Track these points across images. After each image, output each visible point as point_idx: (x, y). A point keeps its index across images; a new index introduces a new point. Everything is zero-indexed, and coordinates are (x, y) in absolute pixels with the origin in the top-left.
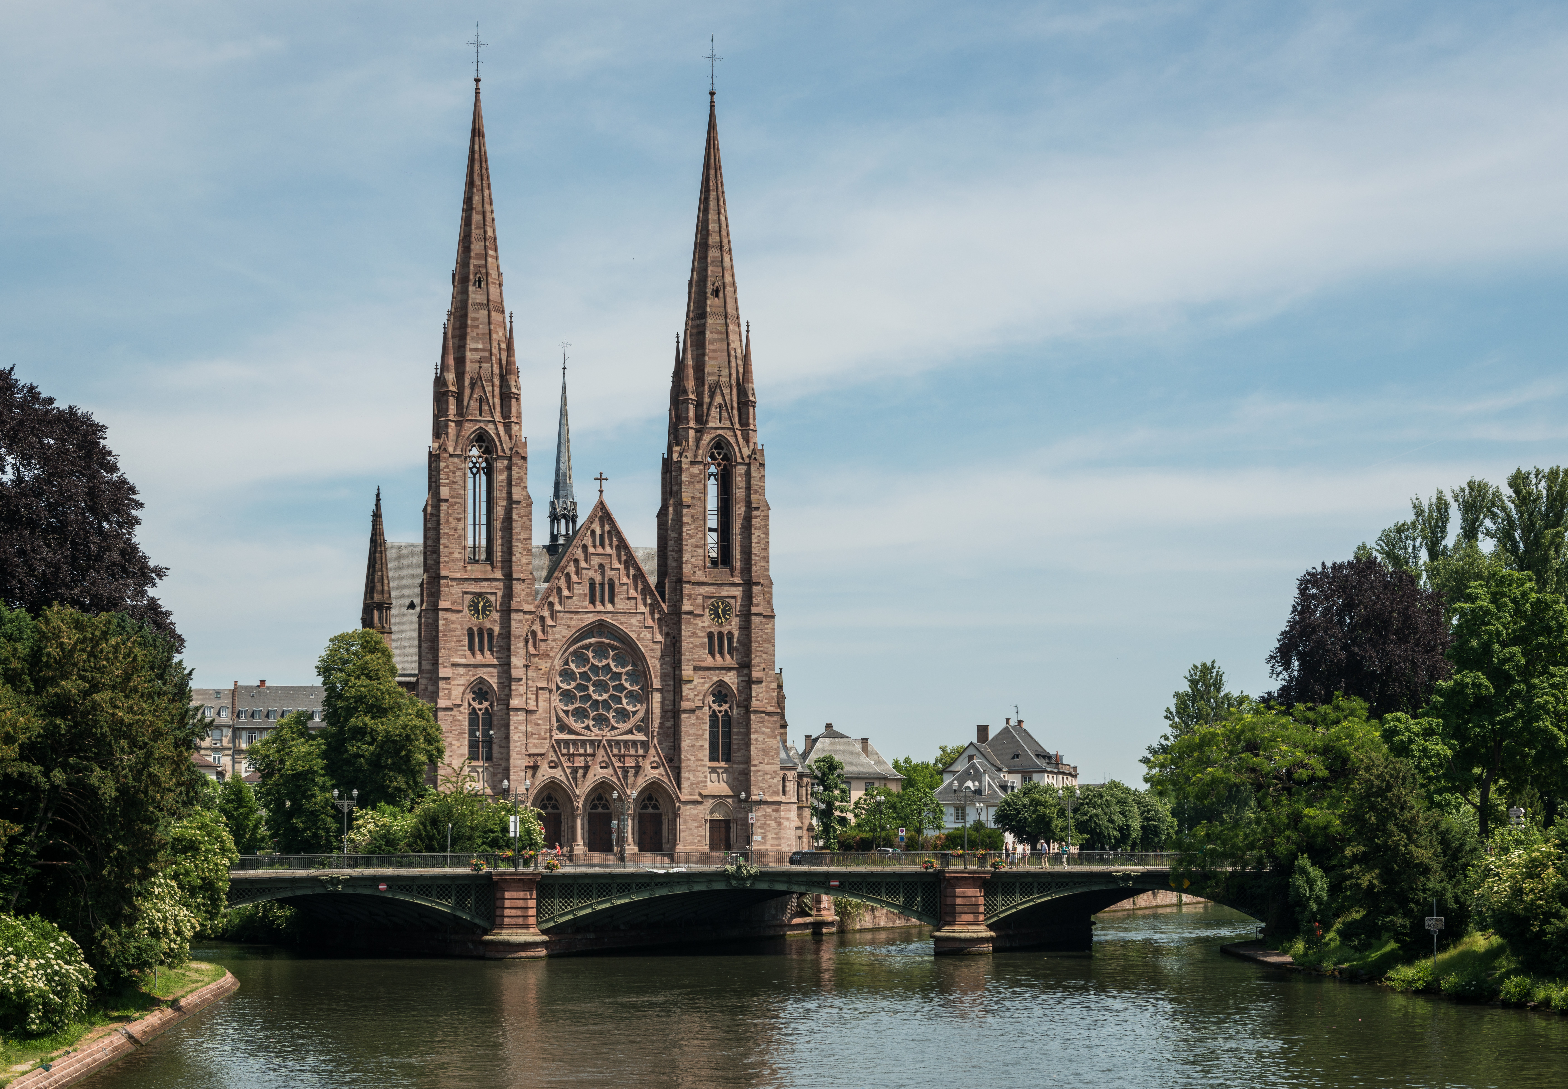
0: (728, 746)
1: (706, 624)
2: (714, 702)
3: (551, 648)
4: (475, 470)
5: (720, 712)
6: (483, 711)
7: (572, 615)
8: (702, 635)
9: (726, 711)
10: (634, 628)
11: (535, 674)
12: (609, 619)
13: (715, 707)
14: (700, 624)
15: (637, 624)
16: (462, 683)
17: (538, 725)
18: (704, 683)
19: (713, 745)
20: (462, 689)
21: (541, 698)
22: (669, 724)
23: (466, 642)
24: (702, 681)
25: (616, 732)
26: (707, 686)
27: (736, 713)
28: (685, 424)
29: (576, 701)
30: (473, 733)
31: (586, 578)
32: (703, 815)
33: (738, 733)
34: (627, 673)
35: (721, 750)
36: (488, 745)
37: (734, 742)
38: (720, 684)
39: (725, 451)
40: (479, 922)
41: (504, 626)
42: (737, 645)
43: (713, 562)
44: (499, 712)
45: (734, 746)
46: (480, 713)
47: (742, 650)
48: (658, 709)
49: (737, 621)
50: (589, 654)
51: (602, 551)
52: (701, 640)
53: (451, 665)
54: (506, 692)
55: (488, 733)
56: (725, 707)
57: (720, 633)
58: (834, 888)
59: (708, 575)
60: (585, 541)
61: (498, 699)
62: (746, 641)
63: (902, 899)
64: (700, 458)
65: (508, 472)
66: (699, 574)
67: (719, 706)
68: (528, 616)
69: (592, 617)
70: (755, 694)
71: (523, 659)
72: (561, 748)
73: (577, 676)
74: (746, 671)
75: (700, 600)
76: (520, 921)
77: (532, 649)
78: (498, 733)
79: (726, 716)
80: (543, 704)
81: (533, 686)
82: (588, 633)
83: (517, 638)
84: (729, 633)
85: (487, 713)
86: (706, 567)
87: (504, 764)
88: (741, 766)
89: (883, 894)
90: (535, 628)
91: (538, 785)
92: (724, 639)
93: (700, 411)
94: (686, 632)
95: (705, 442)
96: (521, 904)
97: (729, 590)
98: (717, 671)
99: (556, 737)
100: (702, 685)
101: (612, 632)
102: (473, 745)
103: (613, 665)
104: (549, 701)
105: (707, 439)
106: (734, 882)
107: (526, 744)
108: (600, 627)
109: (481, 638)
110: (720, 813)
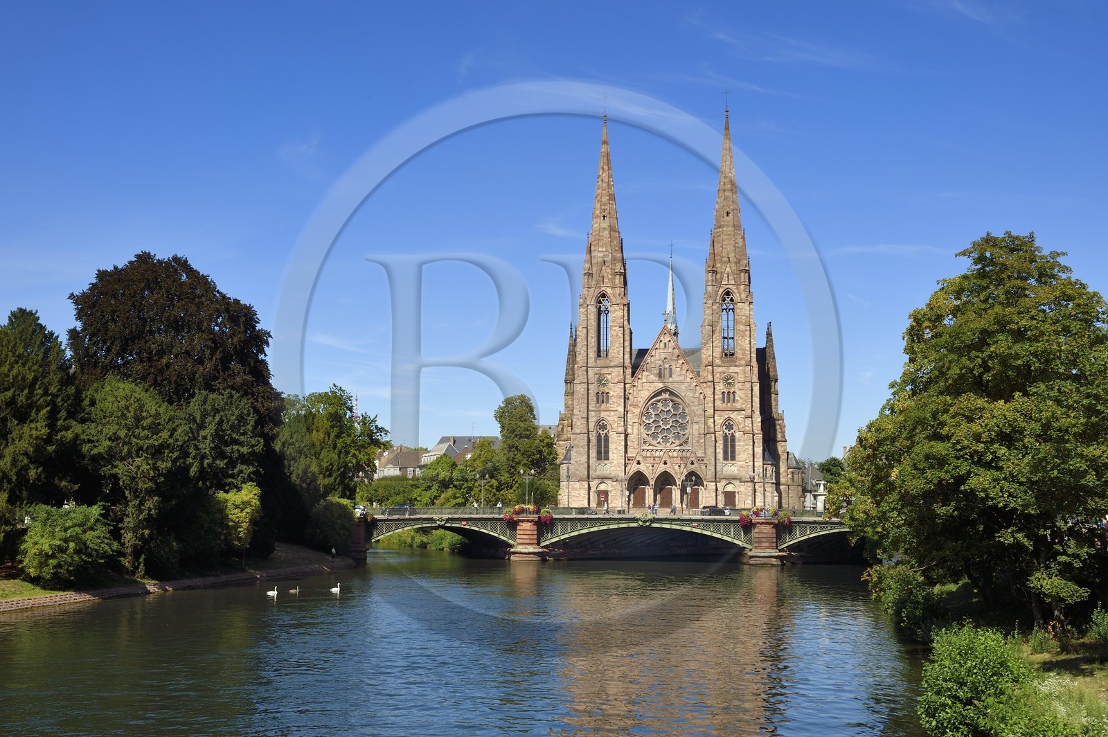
0: (733, 452)
1: (721, 388)
2: (726, 429)
3: (640, 402)
4: (607, 312)
5: (729, 434)
6: (604, 434)
7: (650, 384)
8: (719, 393)
9: (732, 433)
10: (683, 391)
11: (631, 416)
12: (670, 386)
13: (727, 431)
14: (718, 388)
15: (685, 388)
16: (593, 420)
17: (633, 442)
19: (725, 453)
20: (594, 423)
21: (634, 428)
22: (703, 440)
23: (595, 400)
24: (719, 418)
25: (673, 445)
26: (722, 420)
27: (737, 435)
28: (710, 283)
29: (653, 429)
30: (599, 446)
31: (658, 365)
32: (720, 489)
33: (739, 445)
34: (680, 414)
35: (730, 454)
36: (607, 452)
37: (737, 450)
38: (729, 419)
39: (731, 296)
40: (510, 541)
41: (615, 391)
42: (738, 398)
43: (726, 355)
44: (612, 436)
45: (737, 452)
46: (603, 436)
47: (741, 401)
48: (696, 433)
49: (738, 386)
50: (660, 405)
51: (666, 351)
52: (718, 396)
53: (588, 411)
54: (616, 425)
55: (607, 446)
56: (732, 431)
57: (729, 392)
58: (694, 527)
59: (723, 361)
60: (657, 346)
61: (612, 429)
62: (743, 396)
63: (732, 534)
64: (717, 301)
65: (617, 312)
66: (717, 362)
67: (729, 431)
68: (627, 386)
69: (661, 385)
70: (746, 425)
71: (625, 408)
72: (644, 453)
73: (653, 416)
74: (743, 412)
75: (718, 375)
76: (528, 541)
77: (629, 403)
78: (611, 446)
79: (733, 437)
80: (636, 431)
81: (630, 422)
82: (659, 393)
83: (621, 397)
84: (734, 392)
85: (607, 436)
86: (721, 358)
87: (615, 462)
88: (741, 463)
89: (722, 531)
90: (631, 391)
91: (631, 473)
92: (731, 395)
93: (718, 276)
94: (709, 392)
95: (720, 293)
96: (528, 532)
97: (733, 369)
98: (727, 412)
99: (642, 448)
100: (719, 420)
101: (672, 393)
102: (599, 453)
103: (672, 410)
104: (639, 429)
105: (721, 290)
106: (641, 523)
107: (626, 452)
108: (666, 390)
109: (602, 397)
110: (730, 488)
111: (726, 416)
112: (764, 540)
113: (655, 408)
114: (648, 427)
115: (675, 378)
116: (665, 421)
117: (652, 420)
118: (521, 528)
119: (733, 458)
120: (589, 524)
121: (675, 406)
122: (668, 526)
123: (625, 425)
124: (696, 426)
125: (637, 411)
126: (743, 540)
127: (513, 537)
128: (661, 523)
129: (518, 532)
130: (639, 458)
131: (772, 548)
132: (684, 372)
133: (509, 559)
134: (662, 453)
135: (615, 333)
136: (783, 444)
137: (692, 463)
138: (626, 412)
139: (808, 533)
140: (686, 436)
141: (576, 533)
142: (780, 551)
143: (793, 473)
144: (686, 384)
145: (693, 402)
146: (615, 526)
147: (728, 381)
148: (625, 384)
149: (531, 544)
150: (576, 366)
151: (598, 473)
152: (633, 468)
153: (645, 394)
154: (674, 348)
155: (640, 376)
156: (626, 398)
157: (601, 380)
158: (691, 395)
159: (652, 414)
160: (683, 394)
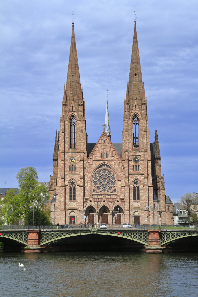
0: (138, 196)
1: (132, 163)
2: (135, 184)
3: (91, 170)
4: (74, 125)
5: (136, 186)
6: (73, 187)
7: (97, 161)
8: (131, 166)
9: (138, 186)
10: (113, 165)
11: (87, 177)
12: (106, 162)
13: (135, 185)
14: (131, 163)
15: (114, 163)
16: (68, 180)
17: (88, 191)
18: (132, 179)
19: (134, 196)
20: (68, 181)
21: (89, 184)
22: (123, 190)
23: (68, 169)
24: (131, 178)
25: (108, 192)
26: (133, 180)
27: (141, 187)
28: (127, 110)
29: (98, 184)
30: (70, 193)
31: (100, 152)
32: (132, 214)
33: (141, 192)
34: (112, 176)
35: (137, 197)
36: (74, 196)
37: (140, 194)
38: (136, 179)
39: (137, 117)
40: (25, 243)
41: (79, 165)
42: (141, 168)
43: (135, 146)
44: (77, 187)
45: (140, 196)
46: (72, 188)
47: (142, 170)
48: (120, 186)
49: (141, 162)
50: (101, 172)
51: (104, 144)
52: (131, 167)
53: (65, 175)
54: (79, 182)
55: (74, 193)
56: (138, 185)
57: (136, 165)
58: (119, 234)
59: (133, 150)
60: (100, 142)
61: (77, 184)
62: (143, 167)
63: (138, 238)
64: (130, 119)
65: (80, 125)
66: (130, 150)
67: (136, 185)
68: (85, 162)
69: (102, 162)
70: (145, 182)
71: (84, 173)
72: (94, 197)
73: (98, 177)
74: (143, 175)
75: (131, 157)
76: (34, 243)
77: (86, 171)
78: (77, 193)
79: (138, 188)
81: (86, 180)
82: (101, 166)
83: (81, 168)
84: (139, 165)
85: (74, 188)
86: (132, 148)
87: (79, 201)
88: (142, 201)
89: (133, 236)
90: (87, 165)
91: (87, 207)
92: (137, 167)
93: (131, 107)
94: (126, 165)
95: (132, 115)
96: (34, 238)
97: (138, 154)
98: (135, 175)
99: (93, 194)
100: (131, 179)
101: (107, 166)
102: (70, 196)
103: (108, 174)
104: (91, 184)
105: (132, 114)
106: (92, 233)
107: (84, 196)
108: (104, 164)
109: (73, 168)
110: (137, 214)
111: (135, 178)
112: (154, 240)
113: (99, 173)
114: (95, 183)
115: (109, 158)
116: (104, 180)
117: (97, 180)
118: (30, 236)
119: (138, 199)
120: (65, 233)
121: (110, 172)
122: (105, 234)
123: (84, 183)
124: (120, 183)
125: (90, 175)
126: (143, 240)
127: (26, 240)
128: (102, 232)
129: (29, 238)
130: (91, 199)
131: (158, 244)
132: (114, 155)
133: (23, 252)
134: (102, 196)
135: (79, 135)
136: (163, 191)
137: (118, 201)
138: (84, 175)
139: (176, 237)
140: (115, 188)
141: (58, 238)
142: (162, 246)
143: (168, 206)
144: (115, 161)
145: (118, 170)
146: (79, 234)
147: (136, 160)
148: (84, 161)
149: (36, 244)
150: (59, 152)
151: (70, 206)
152: (88, 204)
153: (94, 166)
154: (109, 143)
155: (91, 157)
156: (84, 168)
157: (72, 160)
158: (117, 167)
159: (97, 177)
160: (113, 166)
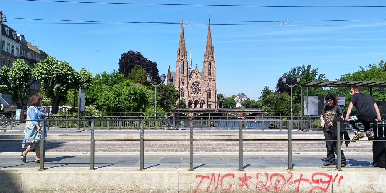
7: (193, 80)
13: (209, 91)
17: (189, 93)
19: (209, 96)
25: (198, 94)
28: (206, 58)
30: (182, 94)
31: (195, 76)
32: (208, 104)
34: (199, 87)
37: (211, 95)
41: (185, 82)
43: (209, 74)
44: (185, 92)
47: (213, 85)
49: (212, 81)
52: (208, 83)
53: (179, 86)
54: (186, 89)
59: (209, 76)
60: (195, 72)
64: (208, 62)
74: (213, 87)
75: (208, 79)
78: (184, 94)
79: (211, 92)
80: (190, 91)
82: (195, 82)
84: (211, 83)
85: (183, 92)
87: (185, 98)
88: (213, 98)
90: (189, 82)
91: (189, 100)
93: (208, 57)
94: (206, 82)
97: (211, 78)
99: (192, 94)
101: (198, 83)
105: (209, 60)
107: (188, 95)
108: (196, 82)
109: (183, 83)
110: (210, 104)
111: (209, 88)
113: (194, 86)
114: (192, 90)
115: (198, 79)
116: (196, 89)
117: (193, 88)
119: (211, 97)
121: (198, 85)
123: (188, 89)
124: (203, 90)
125: (190, 86)
130: (191, 97)
132: (200, 78)
134: (195, 96)
135: (185, 69)
137: (202, 98)
138: (188, 86)
140: (201, 92)
144: (201, 81)
145: (202, 85)
147: (210, 80)
148: (188, 80)
153: (192, 83)
154: (198, 73)
155: (191, 79)
156: (188, 84)
157: (182, 79)
158: (202, 83)
160: (200, 83)
